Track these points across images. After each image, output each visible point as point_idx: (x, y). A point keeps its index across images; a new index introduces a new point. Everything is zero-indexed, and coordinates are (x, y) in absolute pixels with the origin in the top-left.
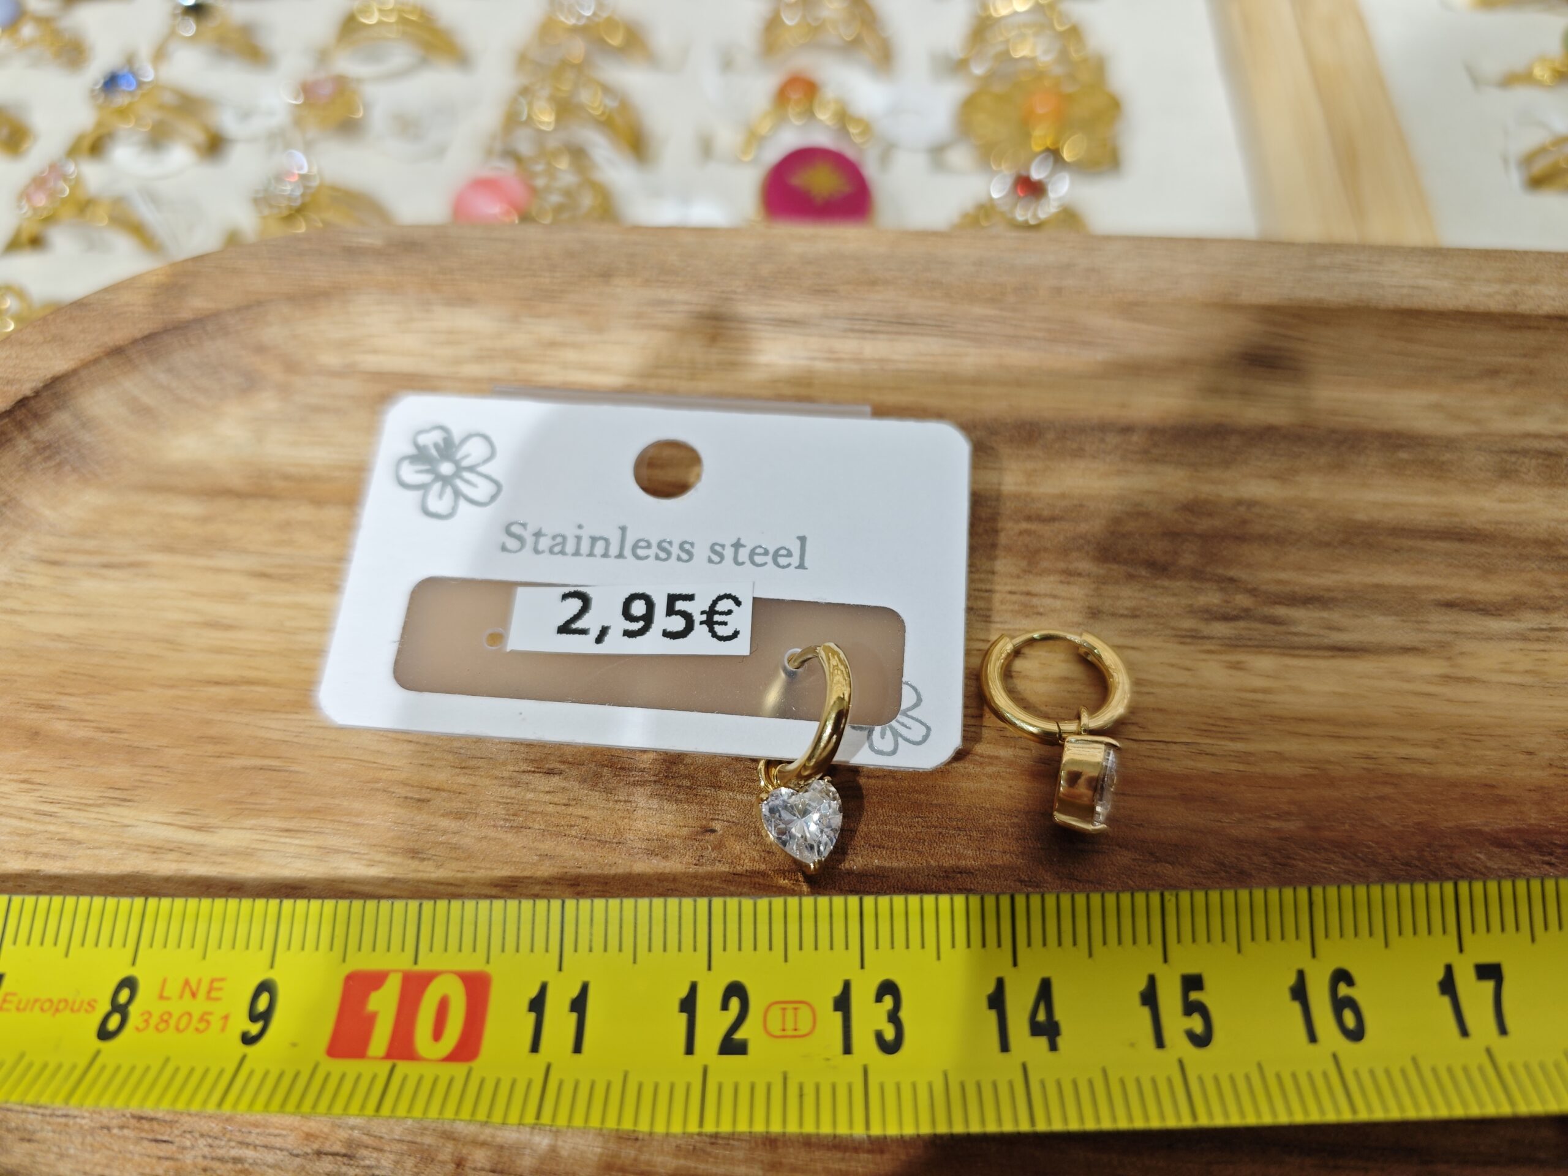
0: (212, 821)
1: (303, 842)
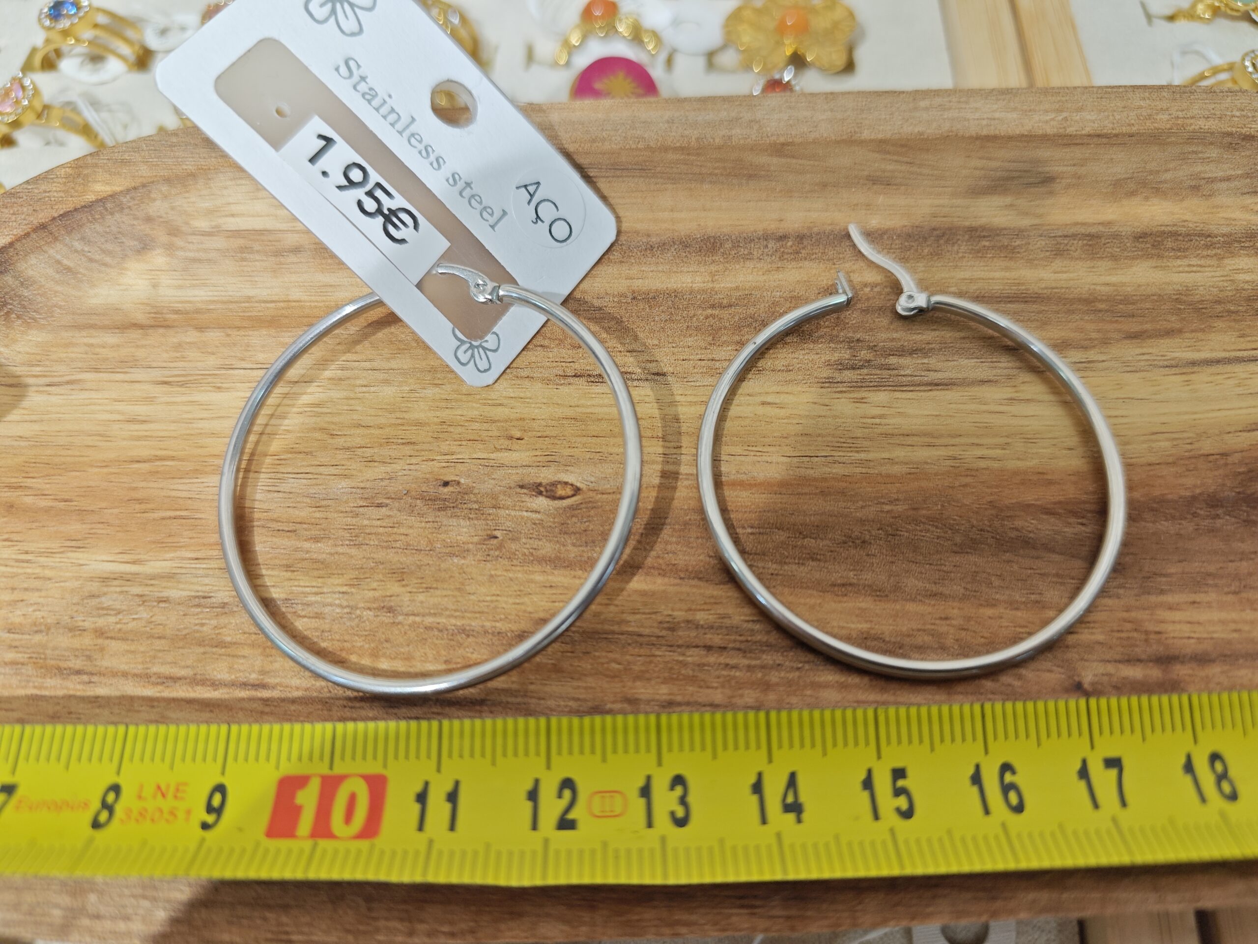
0: (142, 557)
1: (209, 566)
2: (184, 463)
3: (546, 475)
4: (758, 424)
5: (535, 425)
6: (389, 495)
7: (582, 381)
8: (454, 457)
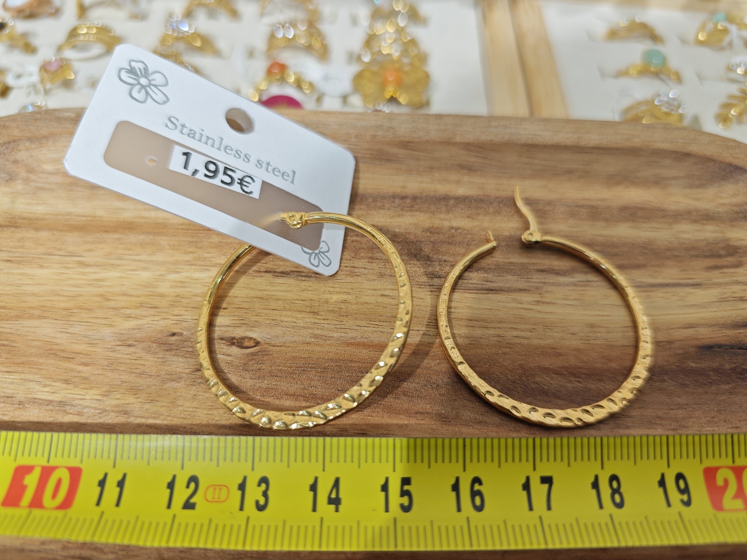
1: (14, 377)
2: (12, 311)
3: (239, 333)
4: (378, 308)
5: (236, 300)
6: (135, 340)
7: (269, 275)
8: (182, 317)
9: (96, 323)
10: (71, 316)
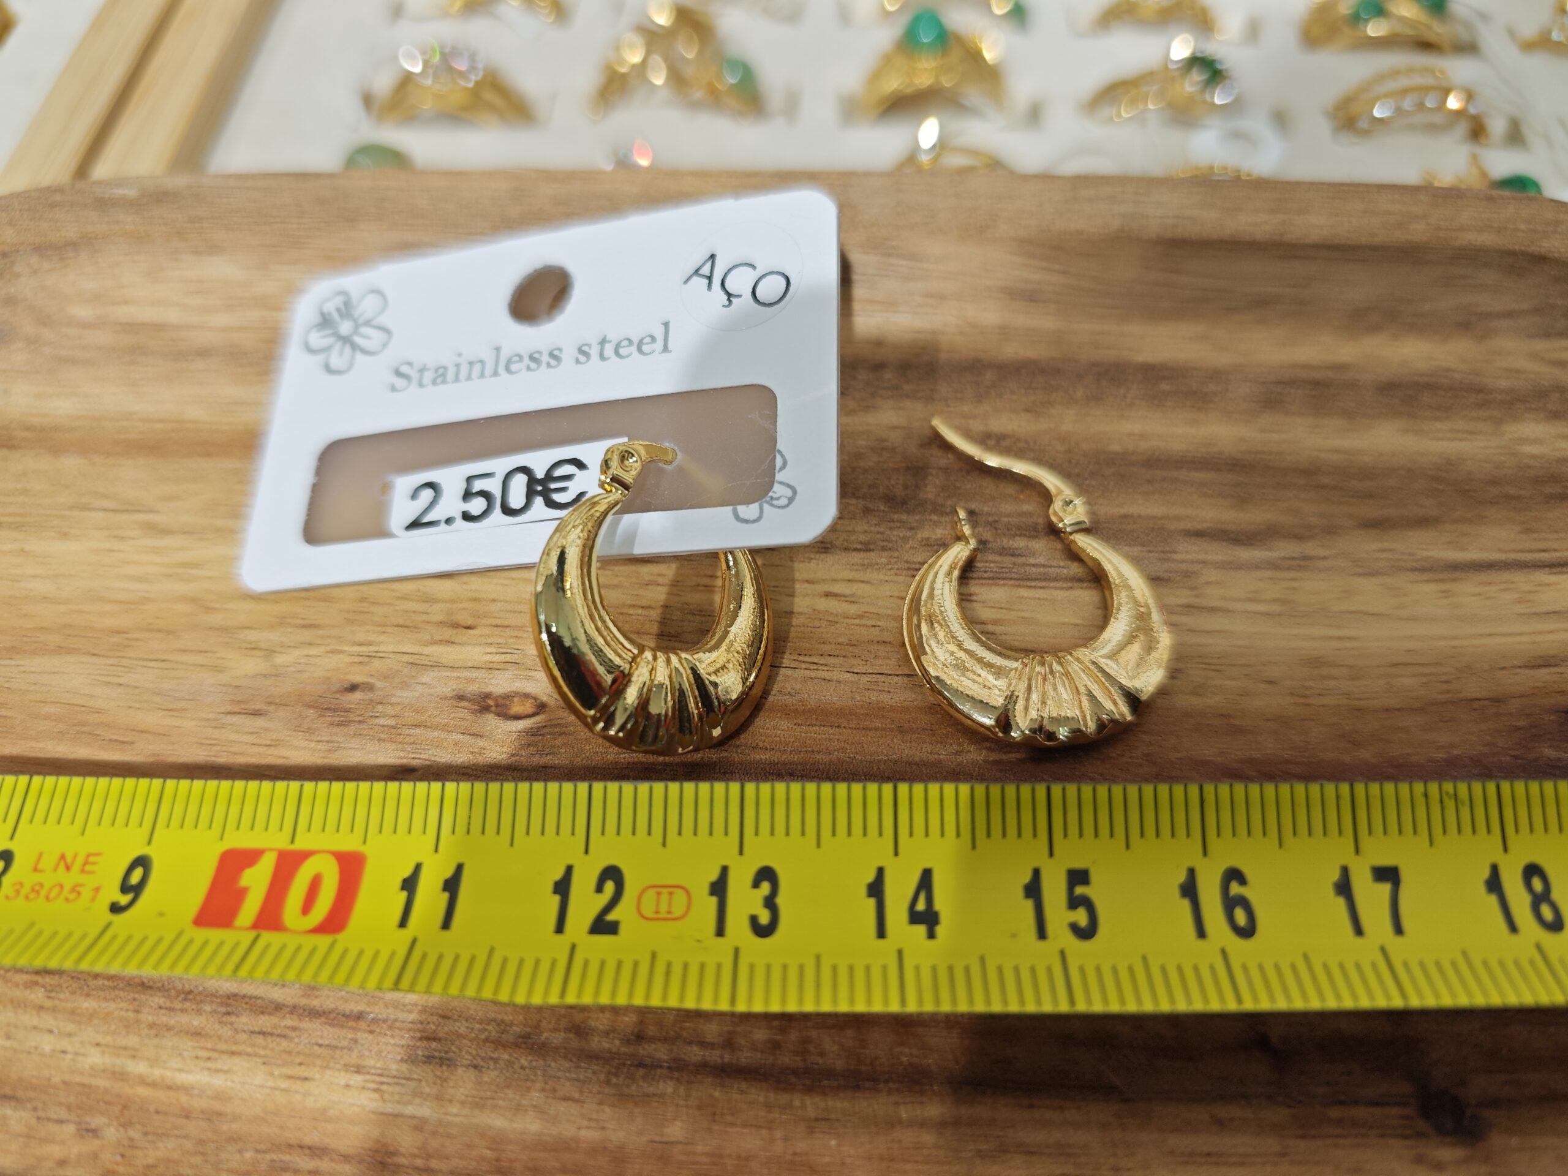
3: (500, 683)
4: (817, 623)
5: (494, 608)
6: (271, 699)
9: (182, 663)
10: (128, 646)
